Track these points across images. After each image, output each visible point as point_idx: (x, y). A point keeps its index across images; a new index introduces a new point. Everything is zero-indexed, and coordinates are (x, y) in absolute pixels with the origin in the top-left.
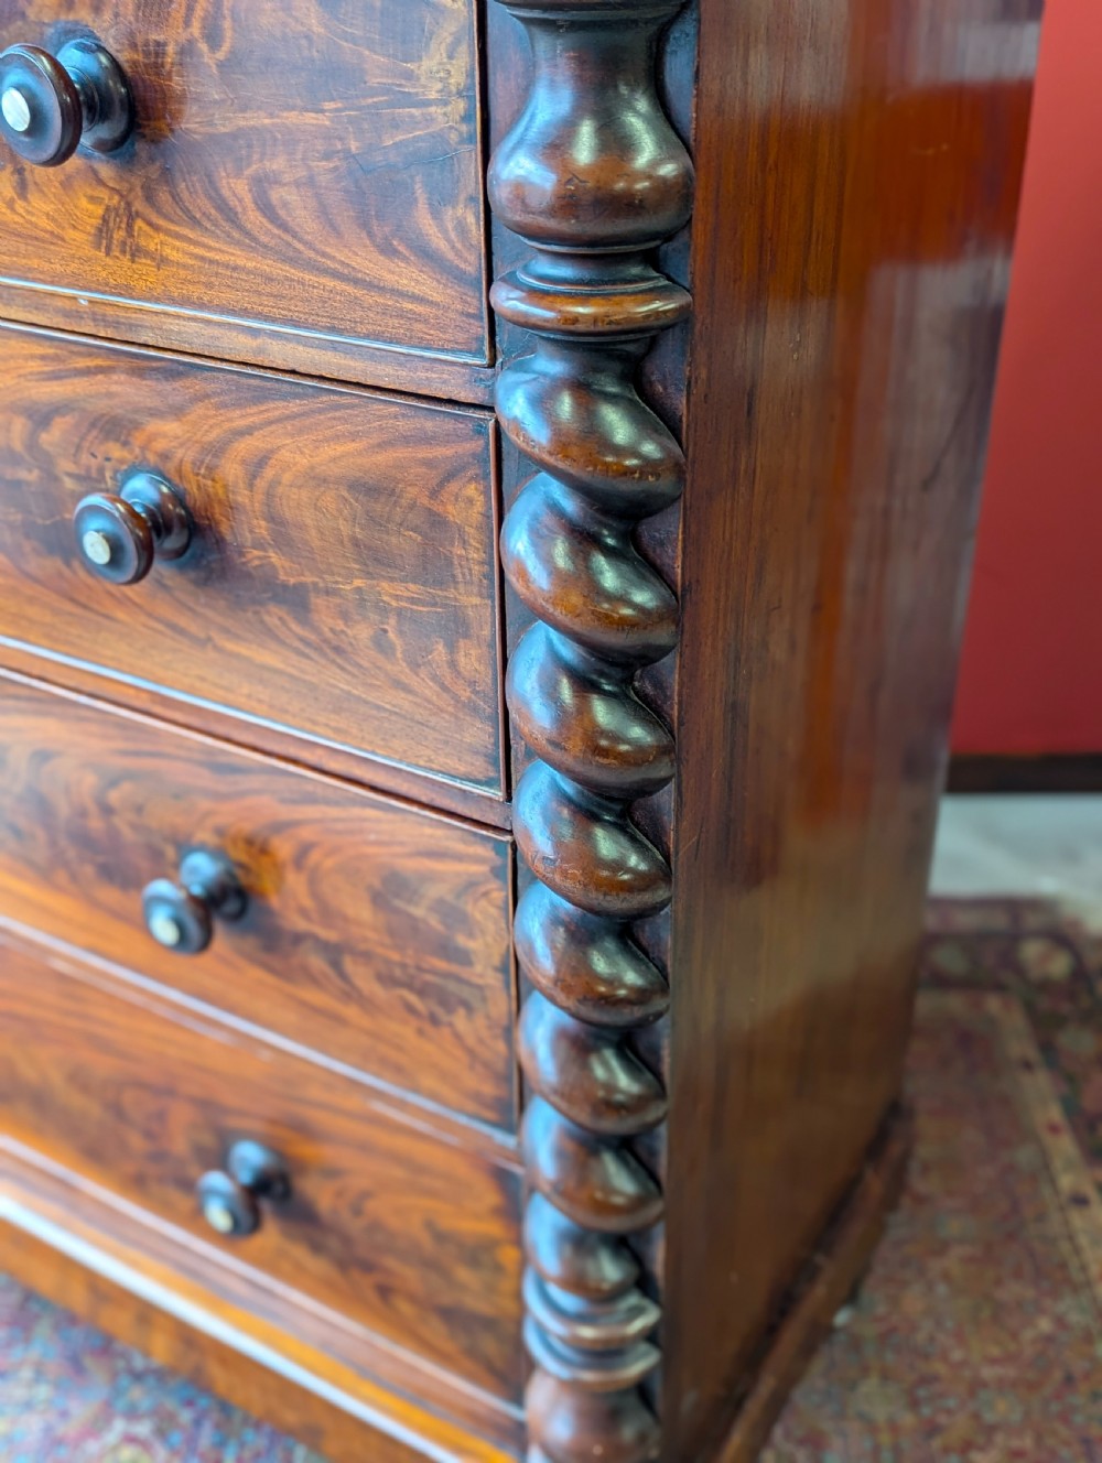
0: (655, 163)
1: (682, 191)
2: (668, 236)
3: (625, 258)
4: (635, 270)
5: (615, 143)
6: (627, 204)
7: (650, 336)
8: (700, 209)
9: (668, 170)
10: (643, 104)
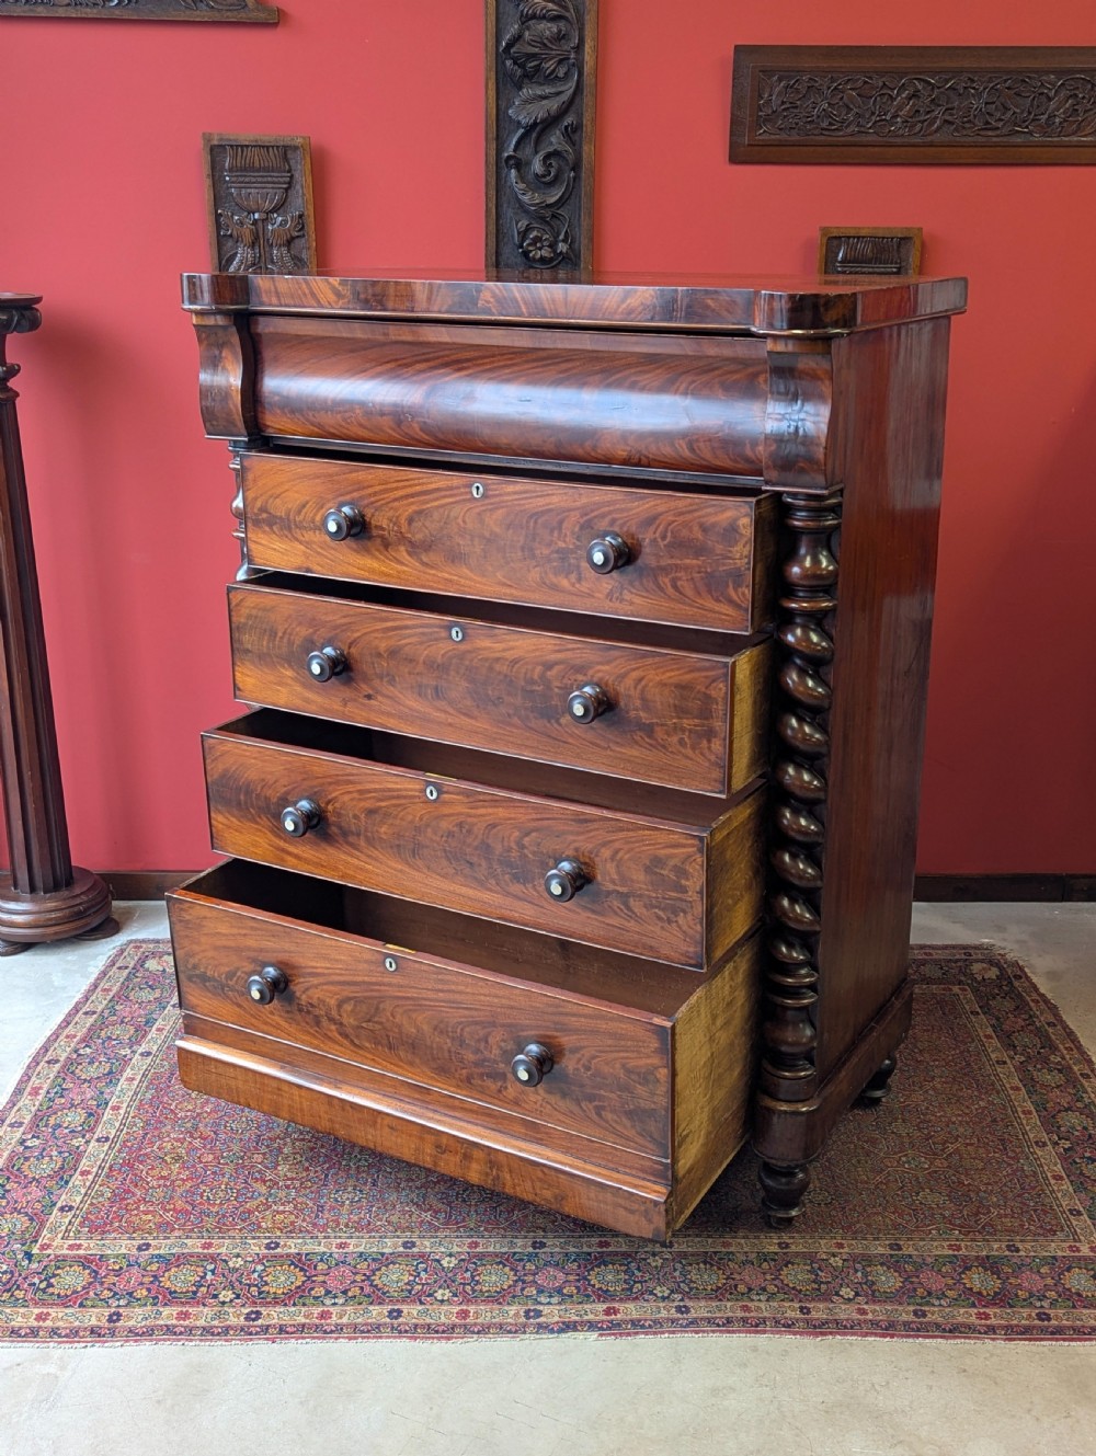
0: (827, 566)
1: (835, 574)
2: (830, 586)
3: (817, 591)
4: (821, 595)
5: (816, 561)
6: (820, 577)
7: (825, 612)
8: (840, 579)
9: (831, 568)
10: (825, 553)
